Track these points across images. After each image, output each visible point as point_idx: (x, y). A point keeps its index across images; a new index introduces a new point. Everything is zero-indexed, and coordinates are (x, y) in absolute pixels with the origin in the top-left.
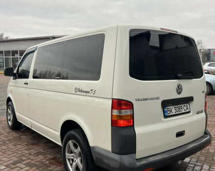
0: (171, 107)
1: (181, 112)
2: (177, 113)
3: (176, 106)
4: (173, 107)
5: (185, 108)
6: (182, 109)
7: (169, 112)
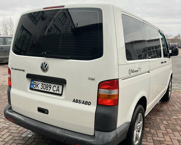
0: (38, 82)
1: (48, 91)
2: (43, 90)
3: (44, 83)
4: (41, 83)
5: (55, 89)
6: (50, 88)
7: (35, 86)
